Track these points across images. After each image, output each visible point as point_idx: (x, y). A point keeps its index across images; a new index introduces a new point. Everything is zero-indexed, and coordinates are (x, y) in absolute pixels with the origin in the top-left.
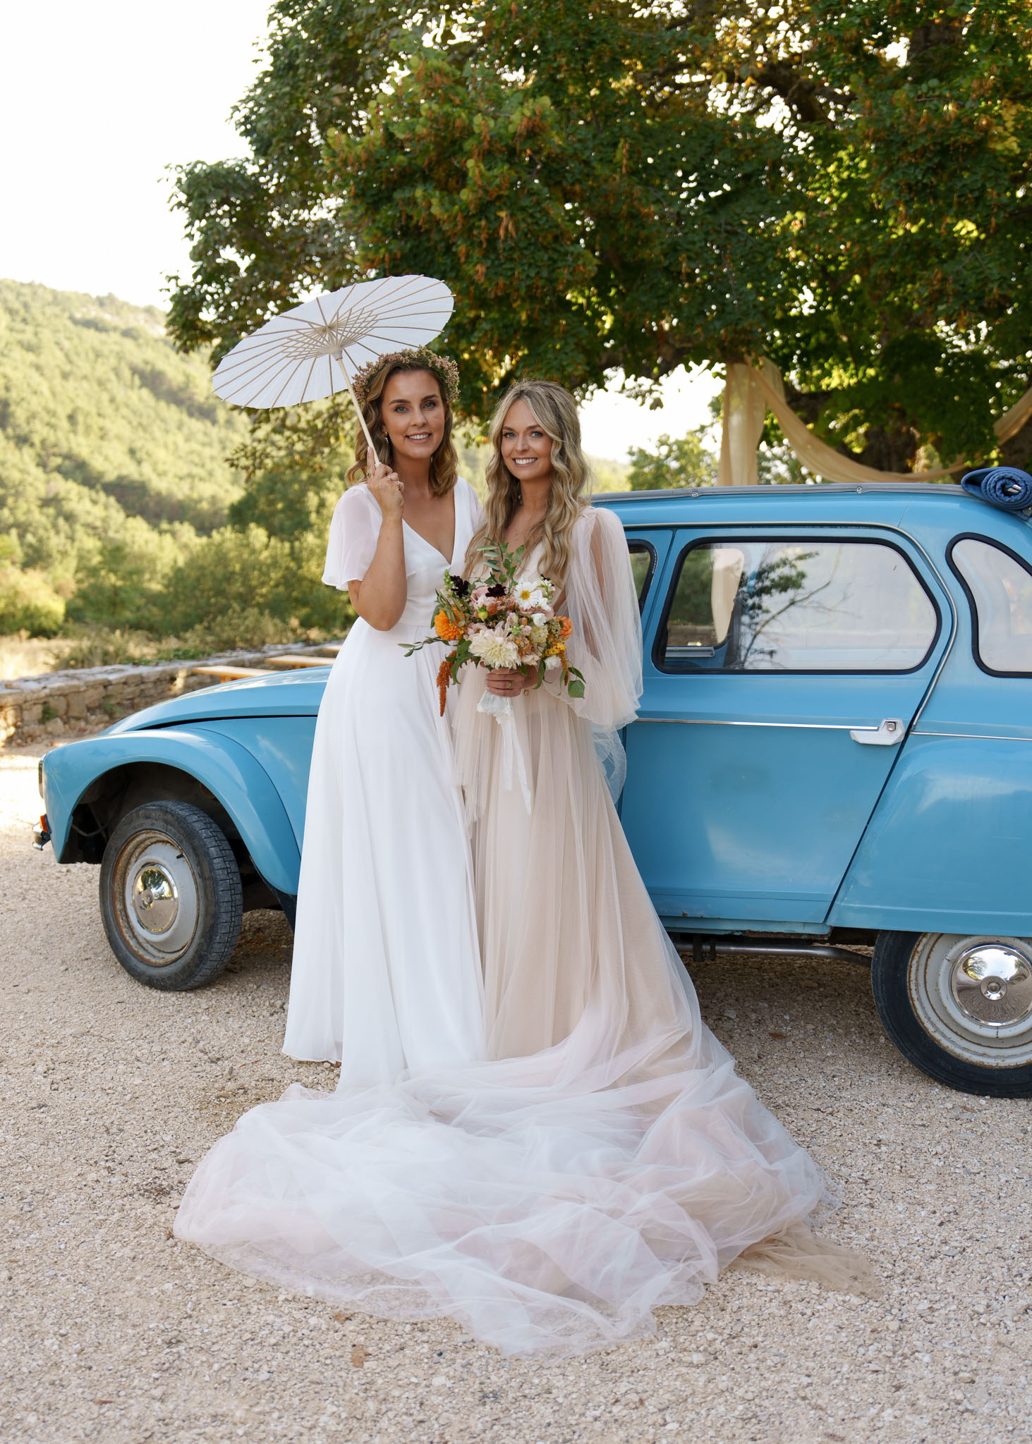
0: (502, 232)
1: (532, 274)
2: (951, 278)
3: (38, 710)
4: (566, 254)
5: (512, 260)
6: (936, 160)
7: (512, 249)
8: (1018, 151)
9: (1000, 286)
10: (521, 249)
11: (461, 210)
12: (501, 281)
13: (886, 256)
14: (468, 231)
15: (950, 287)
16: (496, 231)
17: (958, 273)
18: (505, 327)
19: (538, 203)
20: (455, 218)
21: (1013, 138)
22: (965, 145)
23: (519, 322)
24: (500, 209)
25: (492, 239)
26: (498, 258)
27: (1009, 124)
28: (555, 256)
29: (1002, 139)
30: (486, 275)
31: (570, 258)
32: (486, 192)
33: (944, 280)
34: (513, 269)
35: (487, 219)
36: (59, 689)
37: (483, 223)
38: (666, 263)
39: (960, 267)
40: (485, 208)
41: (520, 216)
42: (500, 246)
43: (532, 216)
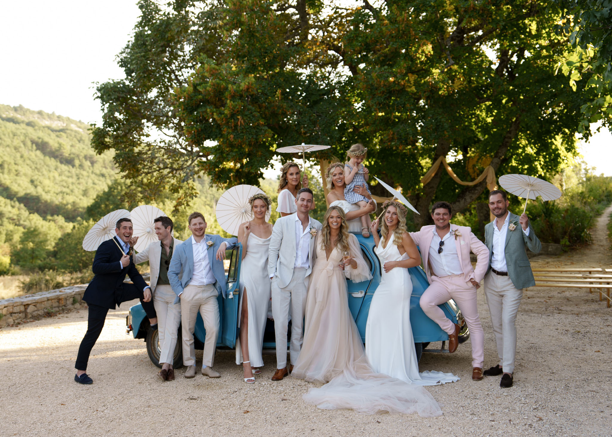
0: (239, 123)
1: (250, 137)
2: (396, 133)
3: (71, 300)
4: (261, 130)
5: (242, 132)
6: (388, 95)
7: (243, 129)
8: (415, 91)
9: (413, 137)
10: (246, 129)
11: (225, 117)
12: (240, 140)
13: (374, 124)
14: (227, 123)
15: (396, 137)
16: (237, 123)
17: (398, 132)
18: (240, 154)
19: (251, 113)
20: (222, 119)
21: (414, 87)
22: (397, 90)
23: (245, 152)
24: (238, 115)
25: (236, 126)
26: (238, 132)
27: (412, 82)
28: (258, 130)
29: (410, 87)
30: (234, 138)
31: (263, 131)
32: (234, 110)
33: (393, 134)
34: (243, 136)
35: (234, 119)
36: (78, 292)
37: (233, 120)
38: (296, 129)
39: (399, 129)
40: (233, 115)
41: (245, 118)
42: (239, 128)
43: (249, 118)
